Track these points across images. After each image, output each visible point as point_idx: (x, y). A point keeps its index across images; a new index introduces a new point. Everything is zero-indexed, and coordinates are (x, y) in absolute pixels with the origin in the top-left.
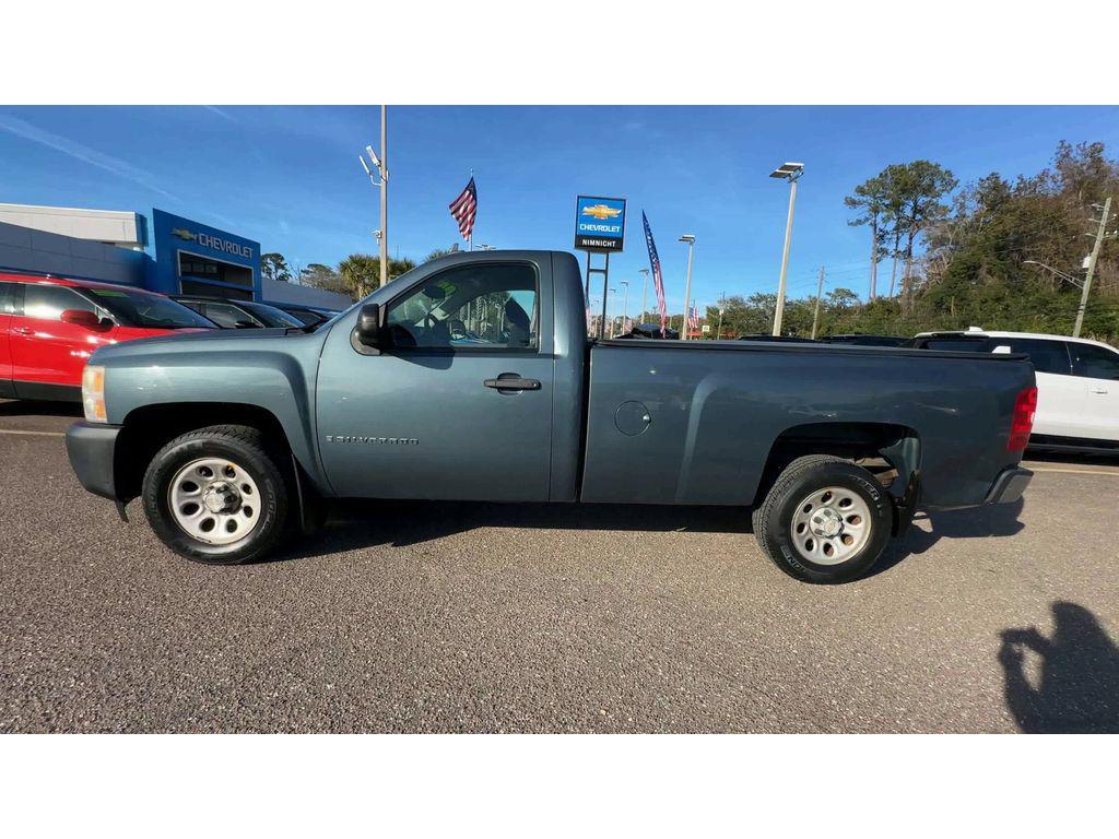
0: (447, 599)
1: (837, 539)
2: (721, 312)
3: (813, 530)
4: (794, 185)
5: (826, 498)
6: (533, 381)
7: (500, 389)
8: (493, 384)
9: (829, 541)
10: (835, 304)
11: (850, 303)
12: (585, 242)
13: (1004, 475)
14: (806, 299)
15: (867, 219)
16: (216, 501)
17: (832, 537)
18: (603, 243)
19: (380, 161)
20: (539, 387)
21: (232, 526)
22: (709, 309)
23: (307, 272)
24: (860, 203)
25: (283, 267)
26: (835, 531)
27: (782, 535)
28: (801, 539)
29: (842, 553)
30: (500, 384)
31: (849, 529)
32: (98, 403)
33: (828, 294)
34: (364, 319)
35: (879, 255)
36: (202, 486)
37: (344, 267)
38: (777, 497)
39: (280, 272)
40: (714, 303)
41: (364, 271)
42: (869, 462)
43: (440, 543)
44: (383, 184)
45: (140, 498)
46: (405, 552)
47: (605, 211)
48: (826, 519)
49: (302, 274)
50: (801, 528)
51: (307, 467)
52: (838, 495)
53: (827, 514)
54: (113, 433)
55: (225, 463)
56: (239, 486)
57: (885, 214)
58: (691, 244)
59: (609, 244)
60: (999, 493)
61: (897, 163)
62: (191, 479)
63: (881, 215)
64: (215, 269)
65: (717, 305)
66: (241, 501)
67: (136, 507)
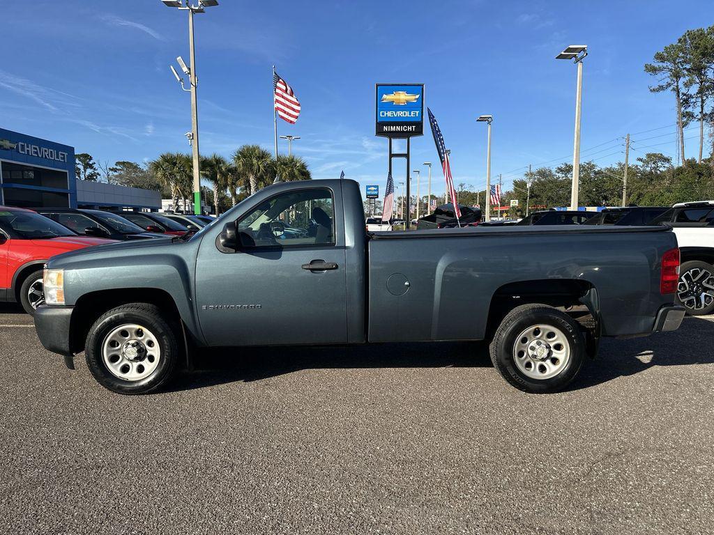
0: (284, 406)
1: (548, 361)
2: (529, 185)
3: (530, 354)
4: (580, 66)
5: (536, 332)
6: (333, 264)
7: (312, 270)
8: (308, 267)
9: (543, 363)
10: (648, 169)
11: (663, 168)
12: (385, 128)
13: (661, 311)
14: (616, 167)
15: (669, 85)
16: (132, 352)
17: (543, 360)
18: (403, 128)
19: (189, 69)
20: (337, 267)
21: (141, 369)
22: (516, 183)
23: (115, 170)
24: (660, 69)
25: (91, 166)
26: (545, 354)
27: (506, 359)
28: (521, 362)
29: (552, 371)
30: (311, 267)
31: (555, 354)
32: (59, 292)
33: (640, 160)
34: (228, 232)
35: (685, 120)
36: (122, 343)
37: (157, 166)
38: (502, 334)
39: (89, 171)
40: (520, 177)
41: (176, 169)
42: (575, 308)
43: (274, 379)
44: (193, 89)
45: (83, 353)
46: (252, 385)
47: (402, 97)
48: (537, 347)
49: (111, 172)
50: (521, 354)
51: (190, 327)
52: (544, 330)
53: (539, 344)
54: (69, 311)
55: (137, 327)
56: (145, 342)
57: (687, 78)
58: (489, 123)
59: (410, 128)
60: (661, 324)
61: (694, 28)
62: (115, 339)
63: (682, 80)
64: (32, 175)
65: (525, 179)
66: (146, 352)
67: (80, 359)
